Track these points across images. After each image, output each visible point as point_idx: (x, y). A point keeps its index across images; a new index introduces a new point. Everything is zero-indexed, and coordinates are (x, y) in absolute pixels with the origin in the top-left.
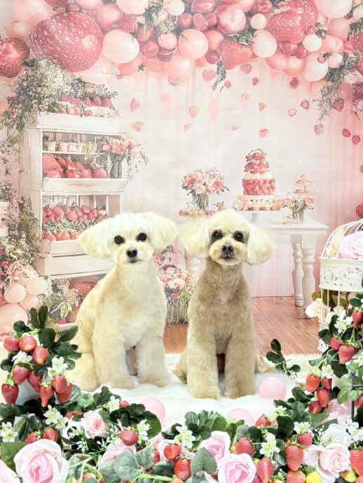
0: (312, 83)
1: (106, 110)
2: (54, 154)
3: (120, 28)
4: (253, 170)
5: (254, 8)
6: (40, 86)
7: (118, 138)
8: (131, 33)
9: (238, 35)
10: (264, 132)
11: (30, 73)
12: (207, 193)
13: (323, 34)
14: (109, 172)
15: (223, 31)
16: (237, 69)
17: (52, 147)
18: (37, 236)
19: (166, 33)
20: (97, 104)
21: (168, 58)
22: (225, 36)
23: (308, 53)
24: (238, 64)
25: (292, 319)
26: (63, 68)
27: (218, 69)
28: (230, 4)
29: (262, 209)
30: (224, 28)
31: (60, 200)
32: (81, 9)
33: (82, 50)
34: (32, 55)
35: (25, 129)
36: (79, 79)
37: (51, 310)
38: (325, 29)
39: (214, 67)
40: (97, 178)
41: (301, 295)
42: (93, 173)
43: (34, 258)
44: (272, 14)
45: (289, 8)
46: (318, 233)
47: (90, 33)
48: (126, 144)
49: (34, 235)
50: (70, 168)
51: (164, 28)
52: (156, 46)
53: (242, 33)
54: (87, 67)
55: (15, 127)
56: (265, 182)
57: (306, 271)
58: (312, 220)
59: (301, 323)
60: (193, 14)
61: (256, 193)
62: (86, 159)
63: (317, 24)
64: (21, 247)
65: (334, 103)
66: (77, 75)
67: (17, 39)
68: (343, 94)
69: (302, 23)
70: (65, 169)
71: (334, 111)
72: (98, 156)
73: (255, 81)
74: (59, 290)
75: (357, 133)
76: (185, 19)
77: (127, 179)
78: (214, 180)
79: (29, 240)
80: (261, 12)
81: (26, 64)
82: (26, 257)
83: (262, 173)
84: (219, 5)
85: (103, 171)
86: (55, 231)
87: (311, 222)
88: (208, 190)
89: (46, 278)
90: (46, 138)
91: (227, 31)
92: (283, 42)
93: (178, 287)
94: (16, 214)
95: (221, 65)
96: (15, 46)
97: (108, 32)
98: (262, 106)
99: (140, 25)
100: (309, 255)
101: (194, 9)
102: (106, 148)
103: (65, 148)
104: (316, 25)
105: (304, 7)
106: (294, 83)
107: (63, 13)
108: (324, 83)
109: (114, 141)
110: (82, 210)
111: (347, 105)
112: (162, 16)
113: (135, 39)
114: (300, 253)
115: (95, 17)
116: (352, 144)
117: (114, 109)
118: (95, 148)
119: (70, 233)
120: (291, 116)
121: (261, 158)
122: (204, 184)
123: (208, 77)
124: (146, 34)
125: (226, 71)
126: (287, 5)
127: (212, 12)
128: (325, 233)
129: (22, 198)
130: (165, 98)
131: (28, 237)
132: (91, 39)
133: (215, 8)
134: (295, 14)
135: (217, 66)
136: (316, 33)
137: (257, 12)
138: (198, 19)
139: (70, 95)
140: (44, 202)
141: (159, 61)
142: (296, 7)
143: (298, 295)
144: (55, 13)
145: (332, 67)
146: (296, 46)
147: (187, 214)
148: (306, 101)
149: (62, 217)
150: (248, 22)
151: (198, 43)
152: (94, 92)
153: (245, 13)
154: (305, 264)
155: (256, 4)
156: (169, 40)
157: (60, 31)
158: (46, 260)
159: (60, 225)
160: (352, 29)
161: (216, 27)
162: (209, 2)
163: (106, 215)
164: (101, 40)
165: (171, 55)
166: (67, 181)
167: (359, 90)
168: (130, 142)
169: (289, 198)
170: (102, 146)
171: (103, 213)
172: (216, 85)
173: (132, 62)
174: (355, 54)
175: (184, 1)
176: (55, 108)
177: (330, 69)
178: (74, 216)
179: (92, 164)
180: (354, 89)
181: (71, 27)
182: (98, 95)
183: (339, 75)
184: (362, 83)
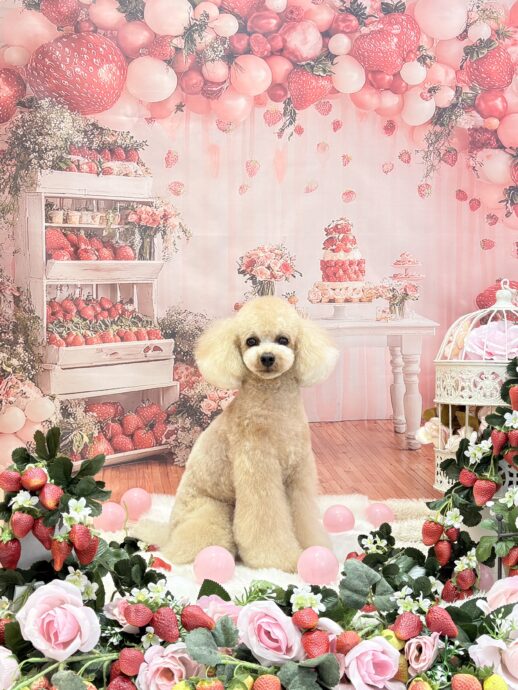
0: (413, 128)
1: (132, 166)
2: (61, 228)
3: (150, 54)
4: (334, 247)
5: (334, 25)
6: (41, 134)
7: (149, 204)
8: (165, 61)
9: (312, 63)
10: (349, 195)
11: (27, 116)
12: (273, 280)
13: (428, 61)
14: (137, 251)
15: (291, 58)
16: (311, 110)
17: (58, 219)
18: (40, 340)
19: (213, 60)
20: (119, 158)
21: (216, 95)
22: (295, 65)
23: (408, 88)
24: (313, 103)
25: (390, 450)
26: (72, 109)
27: (285, 109)
28: (300, 20)
29: (347, 301)
30: (293, 53)
31: (71, 291)
32: (96, 28)
33: (99, 85)
34: (30, 92)
35: (22, 193)
36: (93, 124)
38: (430, 54)
39: (280, 106)
40: (121, 260)
41: (402, 418)
42: (115, 253)
43: (36, 370)
44: (357, 35)
45: (382, 26)
46: (425, 332)
47: (108, 61)
48: (160, 212)
49: (36, 340)
50: (83, 247)
51: (210, 54)
52: (200, 78)
53: (317, 60)
54: (105, 108)
55: (7, 190)
56: (351, 263)
57: (408, 385)
58: (416, 315)
59: (404, 456)
60: (249, 35)
61: (340, 280)
62: (105, 233)
63: (419, 47)
64: (16, 355)
65: (444, 155)
66: (92, 118)
67: (9, 70)
68: (455, 143)
69: (399, 46)
70: (76, 247)
71: (444, 166)
72: (121, 229)
73: (337, 126)
74: (71, 414)
75: (475, 196)
76: (239, 41)
77: (162, 262)
78: (282, 261)
79: (28, 346)
80: (343, 32)
81: (21, 104)
82: (24, 369)
83: (347, 251)
84: (286, 22)
85: (129, 250)
86: (64, 334)
87: (413, 317)
88: (273, 276)
89: (53, 398)
90: (49, 206)
91: (296, 56)
92: (374, 73)
94: (9, 311)
95: (289, 104)
96: (6, 80)
97: (133, 59)
98: (346, 160)
99: (178, 50)
100: (412, 362)
101: (251, 28)
102: (132, 218)
103: (77, 220)
104: (419, 50)
105: (401, 24)
106: (390, 128)
107: (72, 34)
108: (430, 127)
110: (101, 305)
111: (462, 157)
112: (208, 37)
113: (171, 70)
114: (400, 360)
115: (115, 38)
116: (469, 210)
117: (144, 165)
118: (118, 219)
119: (85, 336)
120: (386, 172)
121: (345, 230)
122: (269, 268)
123: (271, 119)
124: (186, 62)
125: (297, 111)
126: (379, 22)
127: (277, 31)
128: (434, 332)
129: (18, 289)
130: (213, 149)
131: (26, 342)
132: (110, 70)
133: (279, 26)
134: (389, 34)
135: (283, 106)
136: (419, 60)
137: (337, 31)
138: (257, 40)
139: (82, 147)
140: (49, 293)
141: (205, 99)
142: (391, 24)
143: (400, 418)
144: (60, 34)
145: (440, 106)
146: (392, 77)
148: (407, 153)
149: (74, 314)
150: (325, 45)
151: (258, 74)
152: (116, 142)
153: (321, 33)
154: (407, 375)
155: (336, 20)
156: (217, 70)
157: (68, 59)
158: (52, 374)
159: (70, 325)
160: (467, 54)
162: (272, 18)
163: (134, 311)
164: (124, 70)
165: (220, 91)
166: (80, 265)
167: (478, 136)
168: (165, 211)
169: (384, 284)
170: (127, 215)
171: (130, 308)
172: (282, 130)
173: (167, 100)
174: (472, 88)
175: (237, 17)
176: (61, 164)
177: (438, 108)
178: (90, 312)
179: (114, 242)
180: (471, 135)
181: (83, 53)
182: (121, 146)
183: (450, 117)
184: (481, 128)
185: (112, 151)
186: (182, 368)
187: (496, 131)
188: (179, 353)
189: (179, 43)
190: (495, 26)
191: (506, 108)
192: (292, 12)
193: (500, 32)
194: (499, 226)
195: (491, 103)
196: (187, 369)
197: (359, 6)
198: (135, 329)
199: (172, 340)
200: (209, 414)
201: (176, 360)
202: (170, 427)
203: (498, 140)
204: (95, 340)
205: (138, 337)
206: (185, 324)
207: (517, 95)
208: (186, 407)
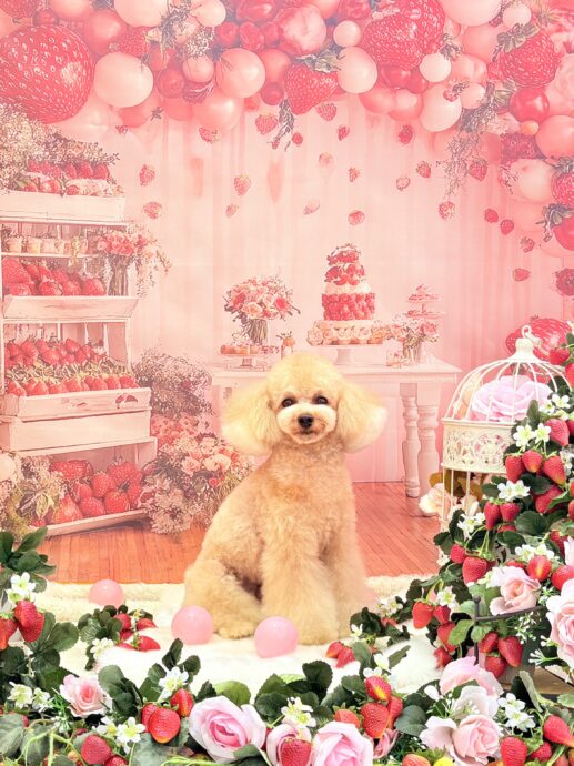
0: (434, 134)
1: (101, 184)
2: (21, 258)
3: (122, 49)
4: (338, 279)
5: (340, 11)
7: (121, 229)
8: (139, 58)
9: (314, 57)
10: (356, 216)
12: (266, 318)
13: (453, 52)
14: (108, 285)
15: (289, 51)
16: (313, 113)
17: (17, 245)
19: (196, 56)
20: (86, 175)
21: (200, 98)
22: (292, 58)
23: (429, 85)
24: (314, 105)
25: (400, 517)
26: (31, 117)
27: (282, 113)
28: (300, 5)
29: (354, 342)
30: (290, 45)
31: (32, 332)
32: (58, 19)
33: (62, 88)
36: (56, 135)
37: (21, 505)
38: (457, 43)
39: (276, 110)
40: (89, 295)
41: (415, 480)
42: (81, 287)
44: (368, 22)
45: (398, 11)
46: (443, 379)
47: (73, 59)
48: (133, 238)
50: (45, 279)
51: (193, 48)
52: (181, 78)
53: (319, 52)
54: (69, 115)
56: (358, 298)
57: (423, 442)
58: (434, 359)
59: (416, 524)
60: (239, 24)
61: (345, 317)
62: (70, 264)
63: (443, 36)
65: (471, 167)
68: (484, 153)
69: (418, 35)
70: (38, 281)
71: (471, 181)
72: (89, 259)
73: (343, 133)
74: (33, 474)
75: (508, 216)
76: (227, 32)
77: (136, 297)
78: (276, 296)
80: (351, 19)
83: (354, 283)
84: (283, 7)
85: (99, 284)
86: (25, 381)
87: (431, 361)
88: (266, 313)
89: (13, 454)
90: (6, 232)
91: (295, 49)
92: (387, 68)
93: (220, 469)
95: (285, 107)
97: (100, 57)
98: (353, 174)
99: (154, 43)
100: (429, 415)
101: (240, 14)
102: (102, 245)
103: (38, 248)
104: (442, 39)
105: (421, 7)
106: (406, 136)
107: (29, 27)
108: (455, 134)
109: (114, 234)
110: (66, 346)
111: (493, 170)
112: (190, 28)
113: (146, 68)
114: (414, 413)
115: (80, 31)
116: (500, 233)
117: (114, 183)
118: (85, 247)
119: (48, 384)
120: (401, 189)
121: (350, 258)
122: (261, 304)
123: (264, 125)
124: (165, 59)
125: (295, 116)
126: (394, 5)
127: (271, 19)
130: (196, 163)
132: (75, 69)
133: (274, 12)
134: (407, 20)
135: (279, 109)
136: (442, 52)
137: (345, 18)
138: (247, 31)
139: (43, 162)
140: (6, 334)
142: (410, 8)
143: (413, 480)
144: (16, 27)
145: (468, 107)
146: (409, 73)
147: (232, 352)
148: (426, 165)
149: (35, 358)
150: (330, 34)
151: (250, 73)
152: (82, 155)
153: (325, 21)
154: (422, 429)
155: (341, 5)
156: (202, 68)
157: (25, 57)
158: (12, 427)
159: (31, 371)
160: (501, 43)
161: (281, 44)
163: (104, 355)
164: (91, 70)
166: (41, 301)
167: (512, 144)
168: (140, 237)
169: (397, 323)
170: (96, 242)
171: (100, 351)
172: (278, 139)
173: (141, 105)
174: (506, 85)
175: (224, 2)
177: (464, 110)
178: (54, 357)
179: (80, 273)
180: (504, 142)
181: (44, 50)
182: (88, 161)
183: (479, 119)
184: (516, 133)
185: (77, 166)
186: (160, 420)
187: (534, 137)
188: (157, 403)
189: (156, 35)
190: (536, 8)
191: (547, 109)
193: (542, 15)
194: (536, 252)
195: (529, 103)
196: (166, 422)
198: (105, 376)
199: (148, 389)
200: (191, 474)
201: (153, 412)
202: (146, 489)
203: (537, 149)
204: (60, 389)
205: (110, 385)
206: (164, 369)
207: (561, 93)
208: (164, 466)
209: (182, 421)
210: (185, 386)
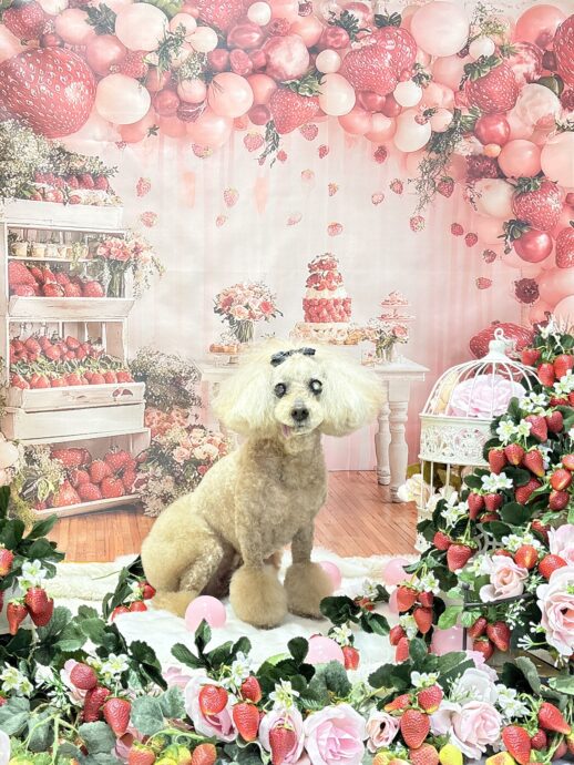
0: (407, 155)
1: (101, 194)
2: (26, 261)
3: (122, 71)
4: (318, 285)
5: (322, 40)
6: (4, 159)
7: (119, 236)
8: (138, 79)
9: (298, 82)
10: (335, 227)
12: (251, 320)
13: (424, 81)
14: (106, 287)
15: (275, 76)
16: (296, 133)
17: (22, 251)
18: (3, 381)
19: (190, 78)
20: (87, 186)
21: (193, 117)
22: (279, 84)
23: (402, 110)
24: (298, 126)
25: (372, 503)
26: (37, 132)
27: (268, 133)
28: (286, 34)
29: (332, 342)
30: (276, 71)
31: (35, 330)
32: (63, 42)
33: (65, 105)
36: (60, 149)
37: (24, 490)
38: (427, 72)
39: (262, 130)
40: (89, 296)
41: (387, 469)
42: (82, 289)
44: (348, 51)
45: (374, 41)
46: (413, 377)
47: (77, 79)
48: (130, 245)
50: (48, 282)
51: (186, 71)
52: (176, 99)
53: (302, 78)
54: (71, 131)
56: (336, 302)
57: (394, 434)
58: (404, 359)
59: (387, 509)
60: (230, 50)
61: (323, 320)
62: (72, 268)
63: (415, 66)
65: (439, 185)
66: (58, 142)
68: (452, 171)
69: (392, 63)
70: (41, 282)
71: (439, 197)
72: (89, 264)
73: (323, 151)
74: (35, 461)
75: (473, 230)
76: (218, 58)
77: (133, 299)
78: (261, 299)
80: (332, 47)
83: (331, 289)
84: (271, 37)
85: (98, 286)
86: (28, 375)
87: (400, 360)
88: (251, 316)
89: (16, 443)
90: (12, 237)
91: (280, 75)
92: (365, 93)
93: (208, 458)
95: (271, 127)
97: (103, 77)
98: (333, 189)
99: (151, 66)
100: (399, 410)
101: (231, 42)
102: (101, 251)
103: (41, 252)
104: (414, 68)
105: (396, 39)
106: (381, 154)
107: (36, 49)
108: (425, 154)
109: (112, 241)
110: (67, 344)
111: (459, 188)
112: (184, 53)
113: (144, 89)
114: (387, 408)
115: (83, 54)
116: (465, 245)
117: (113, 193)
118: (85, 253)
119: (50, 378)
120: (376, 204)
121: (330, 266)
122: (247, 307)
123: (251, 144)
124: (160, 80)
125: (280, 135)
126: (371, 36)
127: (259, 47)
128: (423, 378)
130: (188, 177)
132: (78, 89)
133: (262, 41)
134: (382, 50)
135: (266, 129)
136: (414, 79)
137: (326, 47)
138: (237, 57)
139: (48, 173)
140: (12, 331)
141: (179, 121)
142: (384, 38)
143: (383, 469)
144: (24, 48)
145: (437, 131)
146: (384, 98)
147: (221, 350)
148: (399, 182)
149: (38, 354)
150: (312, 62)
151: (238, 94)
152: (84, 168)
153: (309, 49)
154: (393, 423)
155: (324, 34)
156: (194, 89)
157: (33, 77)
158: (15, 417)
159: (34, 366)
160: (467, 73)
161: (264, 69)
162: (254, 31)
163: (103, 351)
164: (93, 89)
165: (197, 112)
166: (45, 302)
167: (478, 165)
168: (136, 243)
169: (371, 326)
170: (96, 248)
171: (98, 348)
172: (264, 156)
173: (139, 123)
174: (472, 111)
175: (217, 30)
176: (26, 193)
177: (434, 133)
178: (56, 353)
179: (81, 277)
180: (469, 163)
181: (49, 70)
182: (89, 173)
183: (447, 142)
184: (480, 155)
185: (79, 177)
186: (154, 412)
187: (496, 159)
188: (151, 397)
189: (153, 59)
190: (499, 41)
191: (508, 134)
192: (276, 25)
193: (505, 48)
194: (497, 263)
195: (492, 128)
196: (159, 414)
197: (350, 18)
198: (103, 371)
199: (143, 384)
200: (182, 462)
201: (147, 405)
202: (140, 476)
203: (499, 169)
204: (61, 382)
205: (107, 379)
206: (157, 366)
207: (521, 119)
208: (158, 455)
209: (173, 414)
210: (177, 382)
